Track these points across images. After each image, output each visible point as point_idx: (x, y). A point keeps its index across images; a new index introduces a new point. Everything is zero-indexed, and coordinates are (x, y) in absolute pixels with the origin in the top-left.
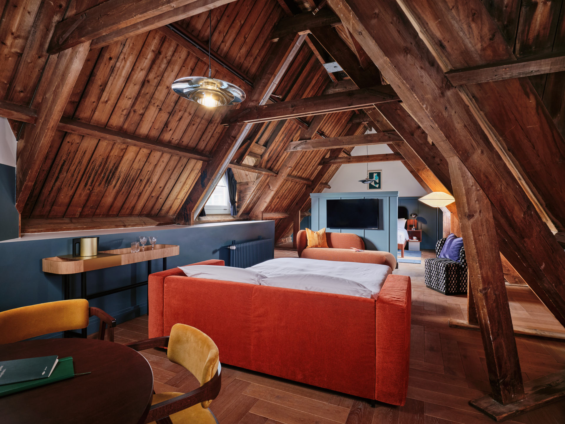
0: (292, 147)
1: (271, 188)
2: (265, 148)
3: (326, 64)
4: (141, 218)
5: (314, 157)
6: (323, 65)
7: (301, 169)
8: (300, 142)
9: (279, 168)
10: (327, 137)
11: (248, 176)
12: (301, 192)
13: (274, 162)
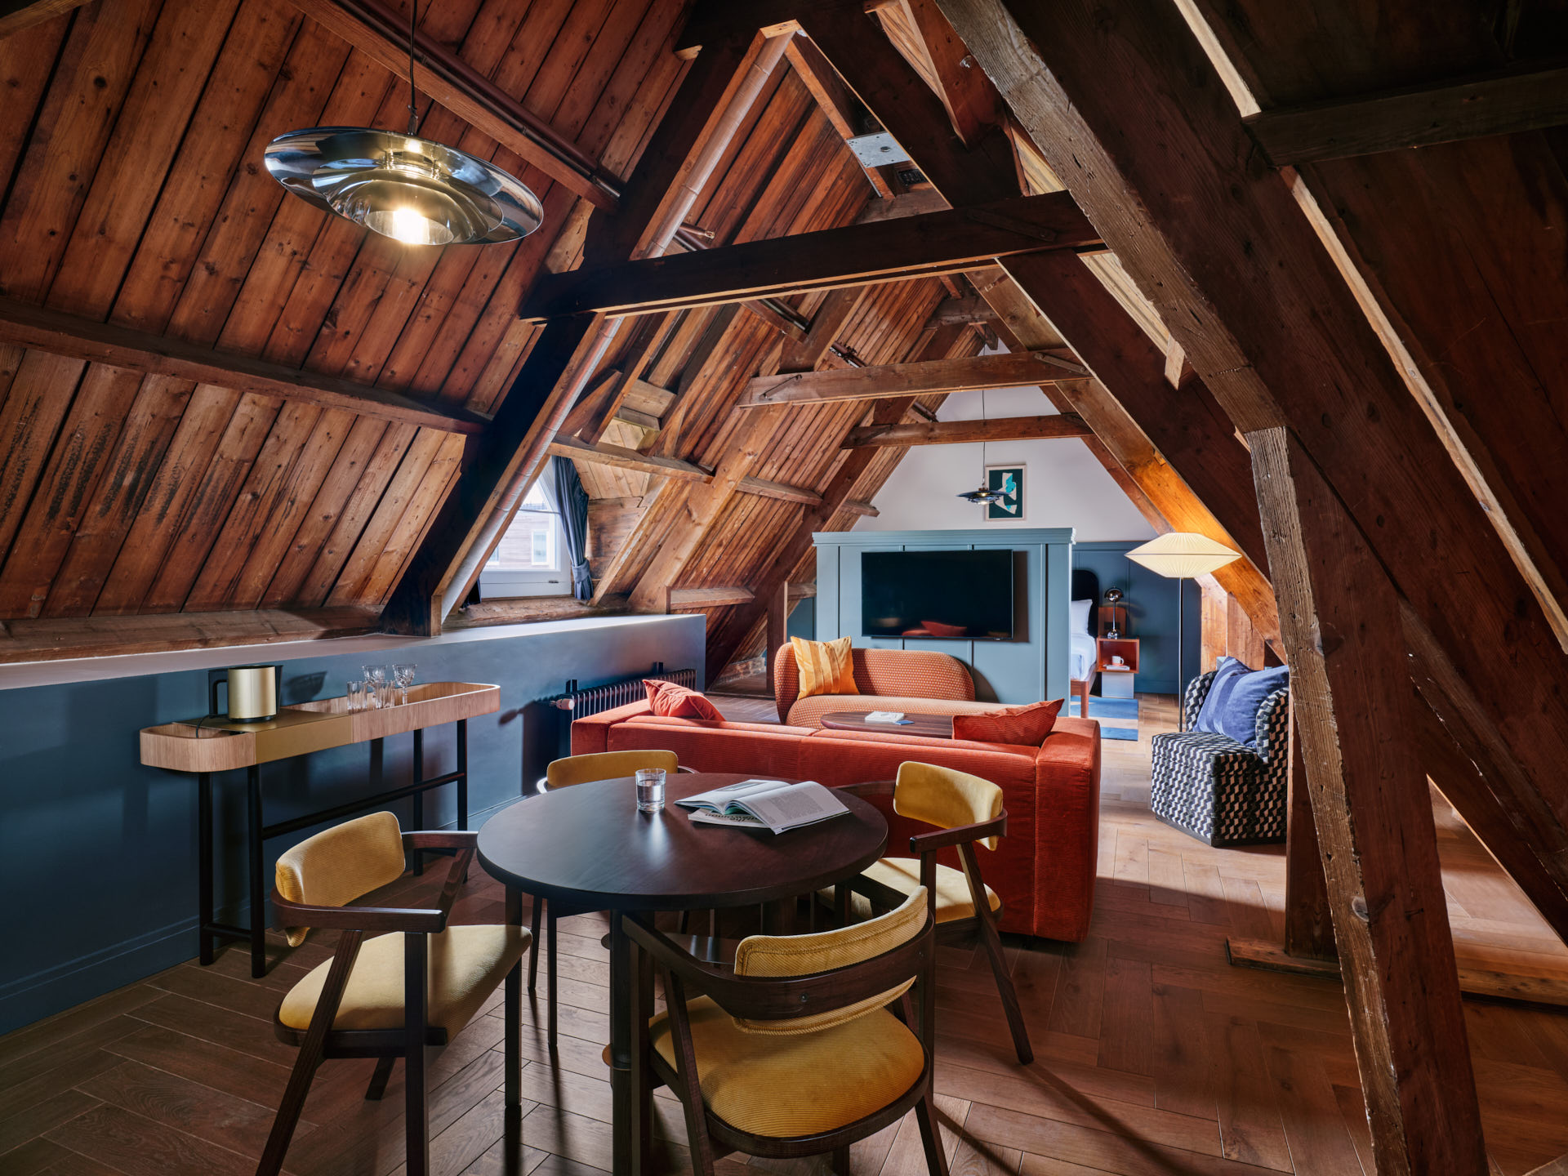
0: (758, 394)
1: (695, 515)
2: (671, 395)
3: (855, 140)
4: (265, 616)
5: (828, 425)
6: (848, 142)
7: (788, 458)
8: (780, 378)
9: (720, 456)
10: (863, 364)
11: (623, 481)
12: (791, 527)
13: (701, 437)
